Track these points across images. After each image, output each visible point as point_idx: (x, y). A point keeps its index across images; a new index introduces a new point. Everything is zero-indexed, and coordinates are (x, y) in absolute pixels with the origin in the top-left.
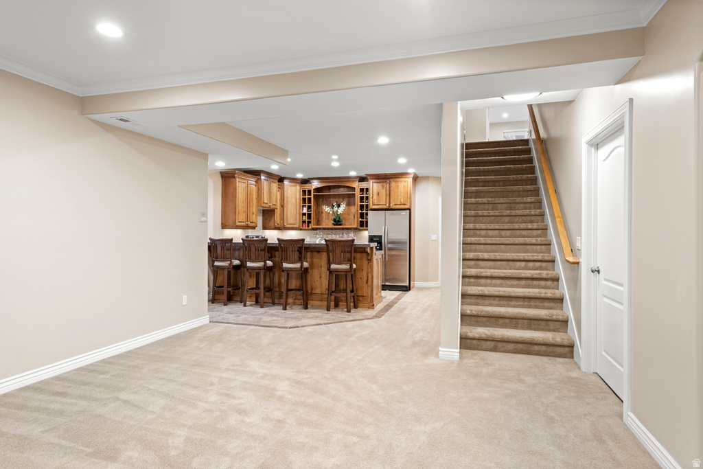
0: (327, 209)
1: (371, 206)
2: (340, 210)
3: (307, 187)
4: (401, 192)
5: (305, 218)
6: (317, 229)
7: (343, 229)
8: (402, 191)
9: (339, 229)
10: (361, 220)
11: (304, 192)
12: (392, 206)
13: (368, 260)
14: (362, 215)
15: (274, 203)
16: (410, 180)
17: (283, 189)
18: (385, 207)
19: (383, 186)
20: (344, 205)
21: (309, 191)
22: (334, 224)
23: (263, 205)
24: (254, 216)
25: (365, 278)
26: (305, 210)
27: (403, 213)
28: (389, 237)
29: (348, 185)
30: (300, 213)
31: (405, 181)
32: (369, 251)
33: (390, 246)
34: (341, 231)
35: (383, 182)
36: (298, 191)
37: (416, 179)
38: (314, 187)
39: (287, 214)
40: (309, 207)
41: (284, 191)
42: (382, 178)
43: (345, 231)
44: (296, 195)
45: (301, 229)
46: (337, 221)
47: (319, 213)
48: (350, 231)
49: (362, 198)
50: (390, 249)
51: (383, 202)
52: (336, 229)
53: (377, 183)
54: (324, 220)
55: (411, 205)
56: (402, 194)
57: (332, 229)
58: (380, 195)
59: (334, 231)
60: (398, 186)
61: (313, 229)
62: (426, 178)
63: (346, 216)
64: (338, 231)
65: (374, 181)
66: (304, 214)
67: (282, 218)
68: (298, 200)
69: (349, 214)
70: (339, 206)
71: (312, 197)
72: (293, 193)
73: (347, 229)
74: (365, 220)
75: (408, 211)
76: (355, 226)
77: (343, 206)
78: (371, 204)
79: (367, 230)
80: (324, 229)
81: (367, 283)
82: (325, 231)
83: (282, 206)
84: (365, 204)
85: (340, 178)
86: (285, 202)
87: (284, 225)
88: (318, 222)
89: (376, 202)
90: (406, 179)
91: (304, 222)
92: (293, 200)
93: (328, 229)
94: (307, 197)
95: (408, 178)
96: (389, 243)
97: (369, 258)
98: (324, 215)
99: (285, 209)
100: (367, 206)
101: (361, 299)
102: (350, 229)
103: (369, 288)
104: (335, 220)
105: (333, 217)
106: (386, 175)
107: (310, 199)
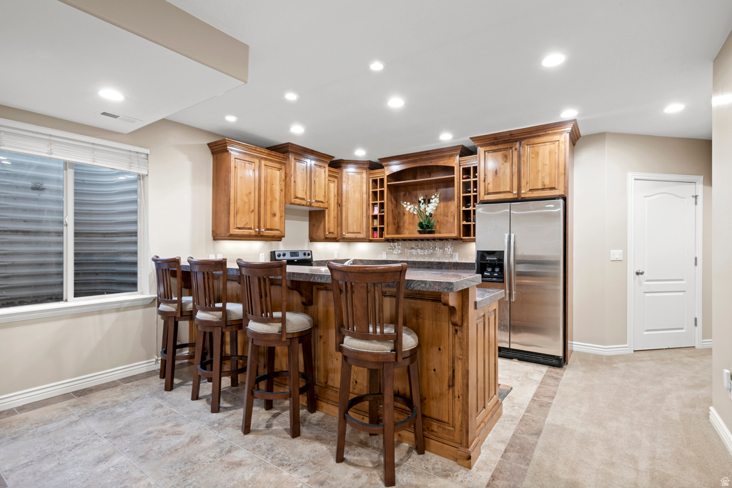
0: (408, 207)
1: (482, 196)
2: (430, 208)
3: (378, 174)
4: (544, 165)
5: (376, 223)
6: (393, 240)
7: (434, 239)
8: (547, 162)
9: (428, 240)
10: (465, 223)
11: (375, 181)
12: (525, 193)
13: (454, 324)
14: (467, 215)
15: (322, 199)
16: (564, 138)
17: (341, 178)
18: (509, 196)
19: (506, 157)
20: (437, 200)
21: (382, 180)
22: (420, 232)
23: (293, 200)
24: (277, 218)
25: (447, 374)
26: (376, 212)
27: (550, 205)
28: (519, 253)
29: (442, 163)
30: (368, 217)
31: (553, 142)
32: (453, 300)
33: (521, 268)
34: (431, 244)
35: (505, 149)
36: (365, 180)
37: (575, 138)
38: (387, 173)
39: (347, 217)
40: (382, 206)
41: (342, 182)
42: (504, 142)
43: (438, 244)
44: (361, 187)
45: (371, 241)
46: (426, 227)
47: (398, 215)
48: (446, 242)
49: (467, 185)
50: (520, 274)
51: (506, 185)
52: (422, 240)
53: (494, 151)
54: (406, 225)
55: (566, 188)
56: (547, 169)
57: (416, 240)
58: (500, 174)
59: (420, 244)
60: (537, 154)
61: (388, 240)
62: (598, 137)
63: (441, 218)
64: (426, 243)
65: (488, 148)
66: (375, 217)
67: (339, 224)
68: (365, 196)
69: (446, 215)
70: (428, 201)
71: (385, 189)
72: (355, 183)
73: (441, 239)
74: (472, 223)
75: (561, 201)
76: (454, 235)
77: (435, 201)
78: (482, 193)
79: (474, 240)
80: (404, 240)
81: (452, 385)
82: (407, 244)
83: (339, 205)
84: (472, 194)
85: (428, 153)
86: (344, 199)
87: (342, 234)
88: (398, 229)
89: (491, 189)
90: (556, 137)
91: (375, 229)
92: (357, 195)
93: (410, 240)
94: (378, 190)
95: (561, 133)
96: (518, 262)
97: (457, 319)
98: (406, 218)
99: (344, 209)
100: (475, 197)
101: (435, 426)
102: (447, 239)
103: (458, 404)
104: (421, 225)
105: (418, 220)
106: (511, 134)
107: (382, 192)
